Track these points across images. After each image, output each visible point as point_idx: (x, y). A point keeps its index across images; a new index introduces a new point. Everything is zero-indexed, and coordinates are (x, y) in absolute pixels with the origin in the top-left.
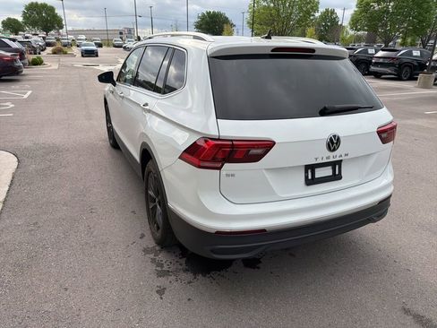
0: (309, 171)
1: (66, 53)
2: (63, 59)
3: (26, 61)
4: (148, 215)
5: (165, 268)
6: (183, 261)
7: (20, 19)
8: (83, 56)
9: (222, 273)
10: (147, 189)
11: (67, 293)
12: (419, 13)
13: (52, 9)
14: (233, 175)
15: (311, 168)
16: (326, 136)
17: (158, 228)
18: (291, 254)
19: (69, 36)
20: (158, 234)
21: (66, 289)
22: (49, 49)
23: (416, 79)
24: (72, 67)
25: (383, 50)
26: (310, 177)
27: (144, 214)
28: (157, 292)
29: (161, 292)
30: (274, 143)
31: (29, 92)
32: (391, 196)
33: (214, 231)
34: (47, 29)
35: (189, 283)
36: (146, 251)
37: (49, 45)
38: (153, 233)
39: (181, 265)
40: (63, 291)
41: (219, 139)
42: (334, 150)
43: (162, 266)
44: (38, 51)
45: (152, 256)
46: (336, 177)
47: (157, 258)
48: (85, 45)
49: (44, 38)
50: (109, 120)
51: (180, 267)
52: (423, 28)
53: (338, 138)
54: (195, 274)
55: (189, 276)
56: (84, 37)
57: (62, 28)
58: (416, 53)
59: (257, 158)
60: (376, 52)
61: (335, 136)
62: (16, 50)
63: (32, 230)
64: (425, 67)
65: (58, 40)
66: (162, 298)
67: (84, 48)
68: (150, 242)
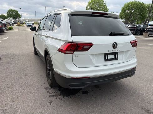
0: (106, 56)
1: (21, 26)
2: (20, 28)
3: (7, 28)
4: (47, 76)
5: (53, 94)
6: (59, 92)
7: (6, 15)
8: (27, 27)
9: (74, 96)
10: (46, 66)
11: (14, 103)
12: (142, 14)
13: (17, 12)
14: (78, 56)
15: (107, 55)
16: (112, 42)
17: (50, 80)
18: (100, 89)
19: (23, 21)
20: (50, 82)
21: (14, 102)
22: (15, 25)
23: (142, 35)
24: (23, 30)
25: (131, 25)
26: (106, 58)
27: (46, 76)
28: (49, 103)
29: (50, 102)
30: (93, 44)
31: (7, 38)
32: (136, 67)
33: (70, 78)
34: (15, 18)
35: (61, 99)
36: (46, 88)
37: (15, 23)
38: (48, 82)
39: (58, 93)
40: (12, 102)
41: (72, 43)
42: (115, 48)
43: (51, 94)
44: (11, 25)
45: (48, 90)
46: (116, 59)
47: (49, 91)
48: (28, 23)
49: (14, 21)
50: (34, 45)
51: (58, 94)
52: (144, 19)
53: (117, 43)
54: (63, 96)
55: (62, 97)
56: (28, 21)
57: (20, 18)
58: (142, 26)
59: (87, 50)
60: (128, 26)
61: (115, 43)
62: (3, 24)
63: (3, 81)
64: (145, 30)
65: (19, 22)
66: (51, 105)
67: (27, 24)
68: (47, 85)
